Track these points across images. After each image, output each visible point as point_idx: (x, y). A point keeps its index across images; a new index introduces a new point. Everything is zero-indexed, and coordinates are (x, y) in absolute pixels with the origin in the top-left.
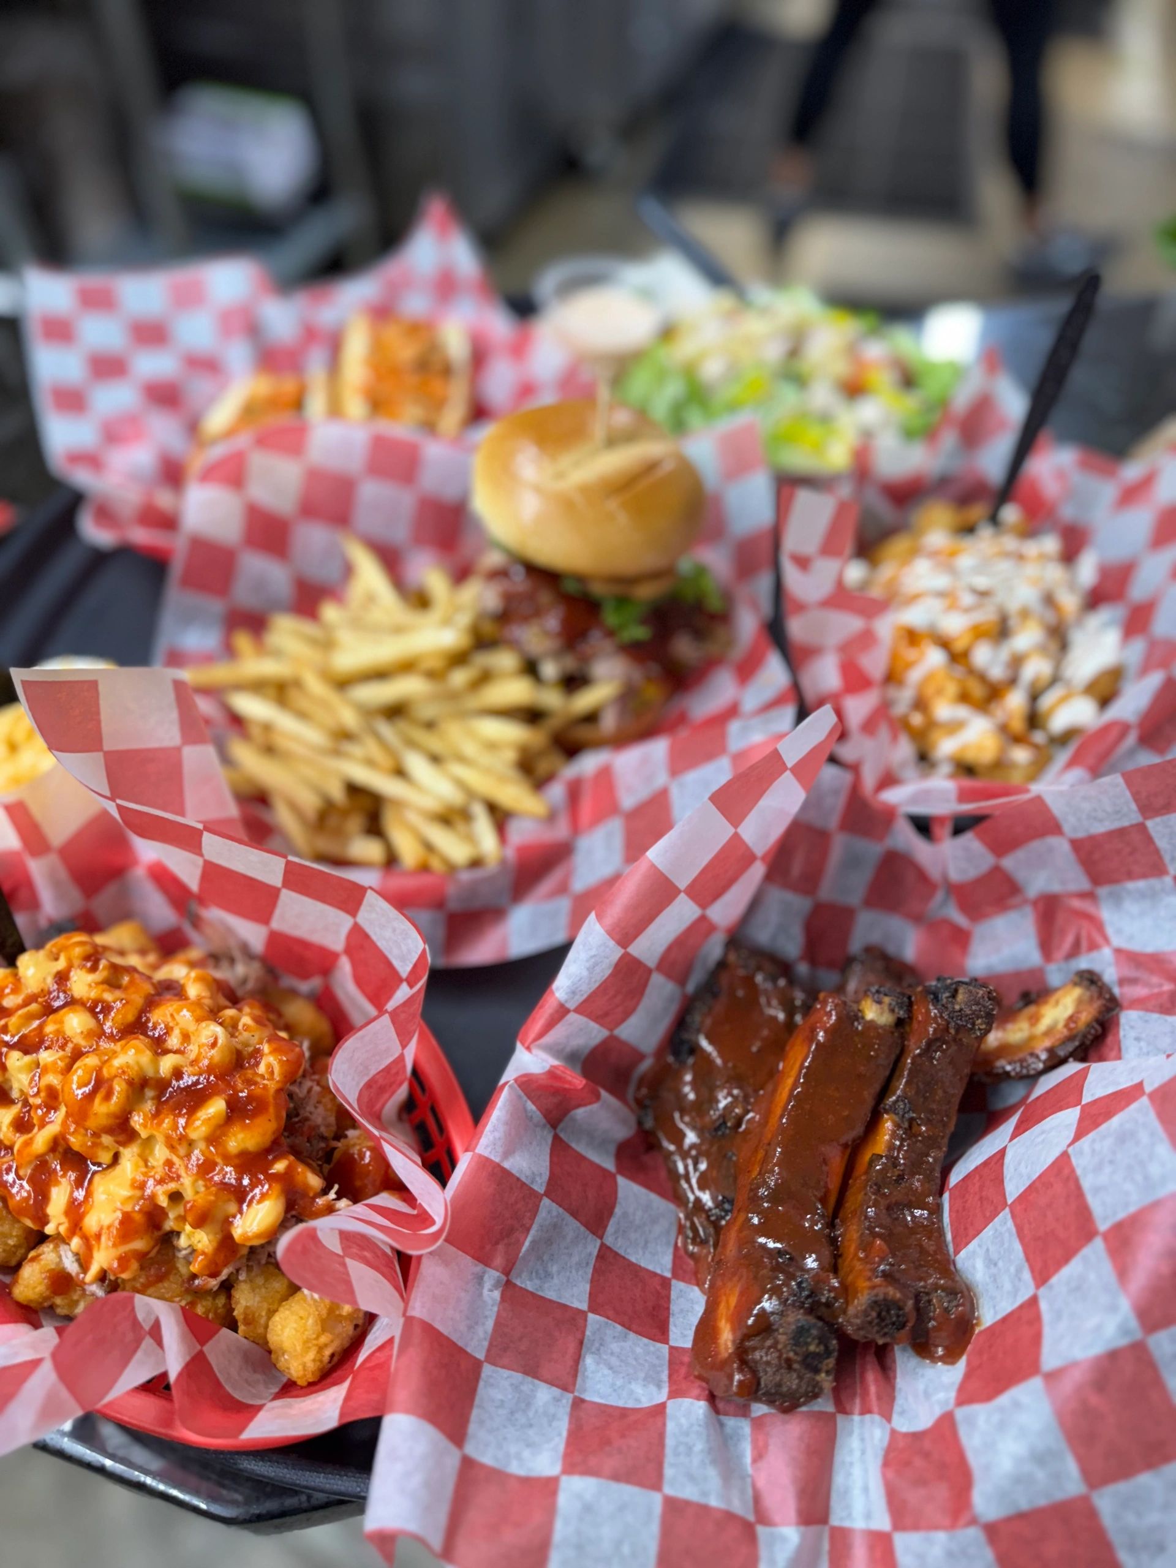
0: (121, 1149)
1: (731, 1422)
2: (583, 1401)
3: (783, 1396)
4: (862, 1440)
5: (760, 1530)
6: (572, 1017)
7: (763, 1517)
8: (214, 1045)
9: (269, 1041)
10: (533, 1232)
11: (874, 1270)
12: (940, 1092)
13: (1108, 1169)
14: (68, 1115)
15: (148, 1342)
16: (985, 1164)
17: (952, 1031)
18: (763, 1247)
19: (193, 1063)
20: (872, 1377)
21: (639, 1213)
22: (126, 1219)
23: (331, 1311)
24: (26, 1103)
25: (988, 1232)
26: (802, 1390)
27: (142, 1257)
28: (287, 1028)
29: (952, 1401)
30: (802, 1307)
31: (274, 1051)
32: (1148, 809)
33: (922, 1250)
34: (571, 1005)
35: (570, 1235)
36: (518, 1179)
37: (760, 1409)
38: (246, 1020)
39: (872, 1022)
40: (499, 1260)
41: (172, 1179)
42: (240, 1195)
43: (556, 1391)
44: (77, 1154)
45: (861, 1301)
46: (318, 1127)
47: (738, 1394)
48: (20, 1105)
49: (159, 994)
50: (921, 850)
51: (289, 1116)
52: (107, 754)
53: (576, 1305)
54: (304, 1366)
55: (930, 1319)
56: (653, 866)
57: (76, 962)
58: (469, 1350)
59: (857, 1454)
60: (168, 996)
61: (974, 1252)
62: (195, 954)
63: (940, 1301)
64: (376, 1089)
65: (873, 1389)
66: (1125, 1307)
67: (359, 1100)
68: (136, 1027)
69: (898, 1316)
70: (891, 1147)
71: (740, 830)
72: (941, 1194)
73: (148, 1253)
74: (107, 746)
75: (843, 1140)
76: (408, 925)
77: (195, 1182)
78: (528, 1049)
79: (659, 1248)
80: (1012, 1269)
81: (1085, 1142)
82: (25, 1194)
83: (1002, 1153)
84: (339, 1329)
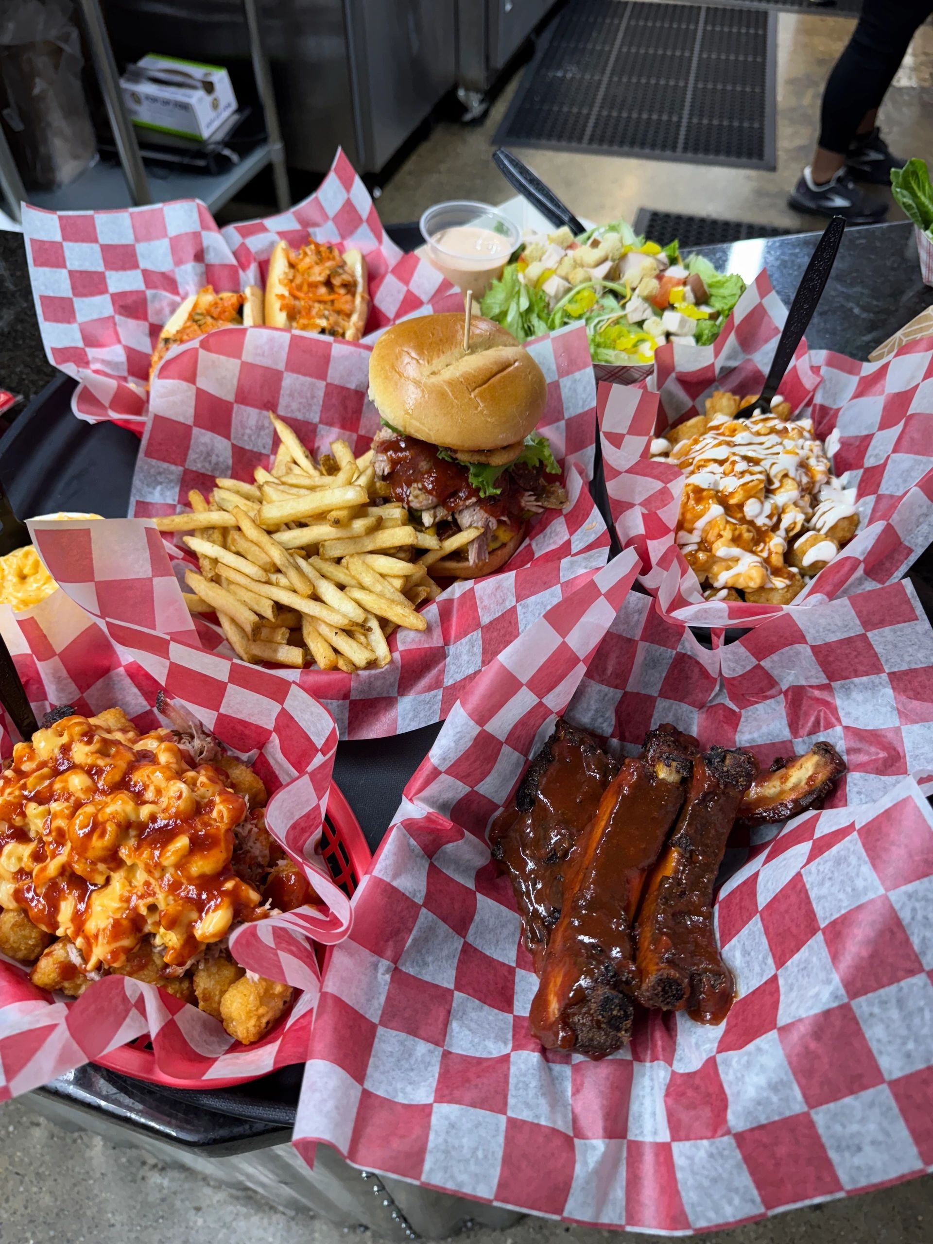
0: (112, 874)
1: (557, 1068)
2: (450, 1053)
3: (594, 1048)
4: (652, 1080)
5: (577, 1141)
6: (443, 777)
7: (579, 1133)
8: (180, 797)
9: (220, 794)
10: (414, 932)
11: (662, 958)
12: (713, 832)
13: (828, 884)
14: (72, 849)
15: (134, 1012)
16: (744, 883)
17: (722, 786)
18: (582, 942)
19: (164, 811)
20: (658, 1035)
21: (492, 920)
22: (117, 924)
23: (266, 991)
24: (40, 840)
25: (745, 931)
26: (608, 1044)
27: (128, 951)
28: (233, 786)
29: (715, 1050)
30: (608, 984)
31: (223, 802)
32: (868, 623)
33: (697, 945)
34: (443, 768)
35: (441, 935)
36: (403, 894)
37: (578, 1058)
38: (202, 779)
39: (663, 779)
40: (389, 953)
41: (150, 895)
42: (200, 907)
43: (431, 1046)
44: (80, 877)
45: (651, 979)
46: (256, 857)
47: (562, 1046)
48: (36, 842)
49: (138, 761)
50: (702, 654)
51: (235, 850)
52: (98, 584)
53: (445, 985)
54: (247, 1029)
55: (701, 993)
56: (502, 666)
57: (76, 738)
58: (367, 1016)
59: (648, 1090)
60: (144, 762)
61: (735, 946)
62: (162, 732)
63: (709, 980)
64: (299, 829)
65: (659, 1043)
66: (836, 979)
67: (287, 837)
68: (122, 785)
69: (677, 990)
70: (677, 871)
71: (566, 640)
72: (713, 906)
73: (132, 949)
74: (97, 578)
75: (640, 866)
76: (322, 710)
77: (167, 897)
78: (411, 800)
79: (507, 946)
80: (760, 957)
81: (813, 865)
82: (41, 907)
83: (756, 874)
84: (273, 1004)
